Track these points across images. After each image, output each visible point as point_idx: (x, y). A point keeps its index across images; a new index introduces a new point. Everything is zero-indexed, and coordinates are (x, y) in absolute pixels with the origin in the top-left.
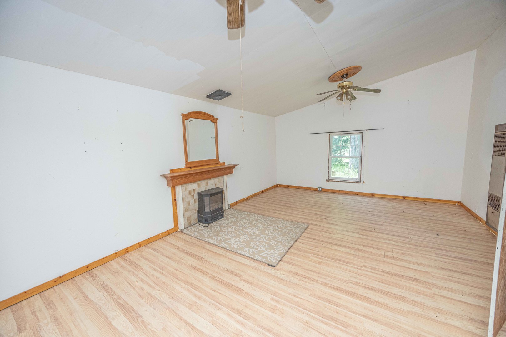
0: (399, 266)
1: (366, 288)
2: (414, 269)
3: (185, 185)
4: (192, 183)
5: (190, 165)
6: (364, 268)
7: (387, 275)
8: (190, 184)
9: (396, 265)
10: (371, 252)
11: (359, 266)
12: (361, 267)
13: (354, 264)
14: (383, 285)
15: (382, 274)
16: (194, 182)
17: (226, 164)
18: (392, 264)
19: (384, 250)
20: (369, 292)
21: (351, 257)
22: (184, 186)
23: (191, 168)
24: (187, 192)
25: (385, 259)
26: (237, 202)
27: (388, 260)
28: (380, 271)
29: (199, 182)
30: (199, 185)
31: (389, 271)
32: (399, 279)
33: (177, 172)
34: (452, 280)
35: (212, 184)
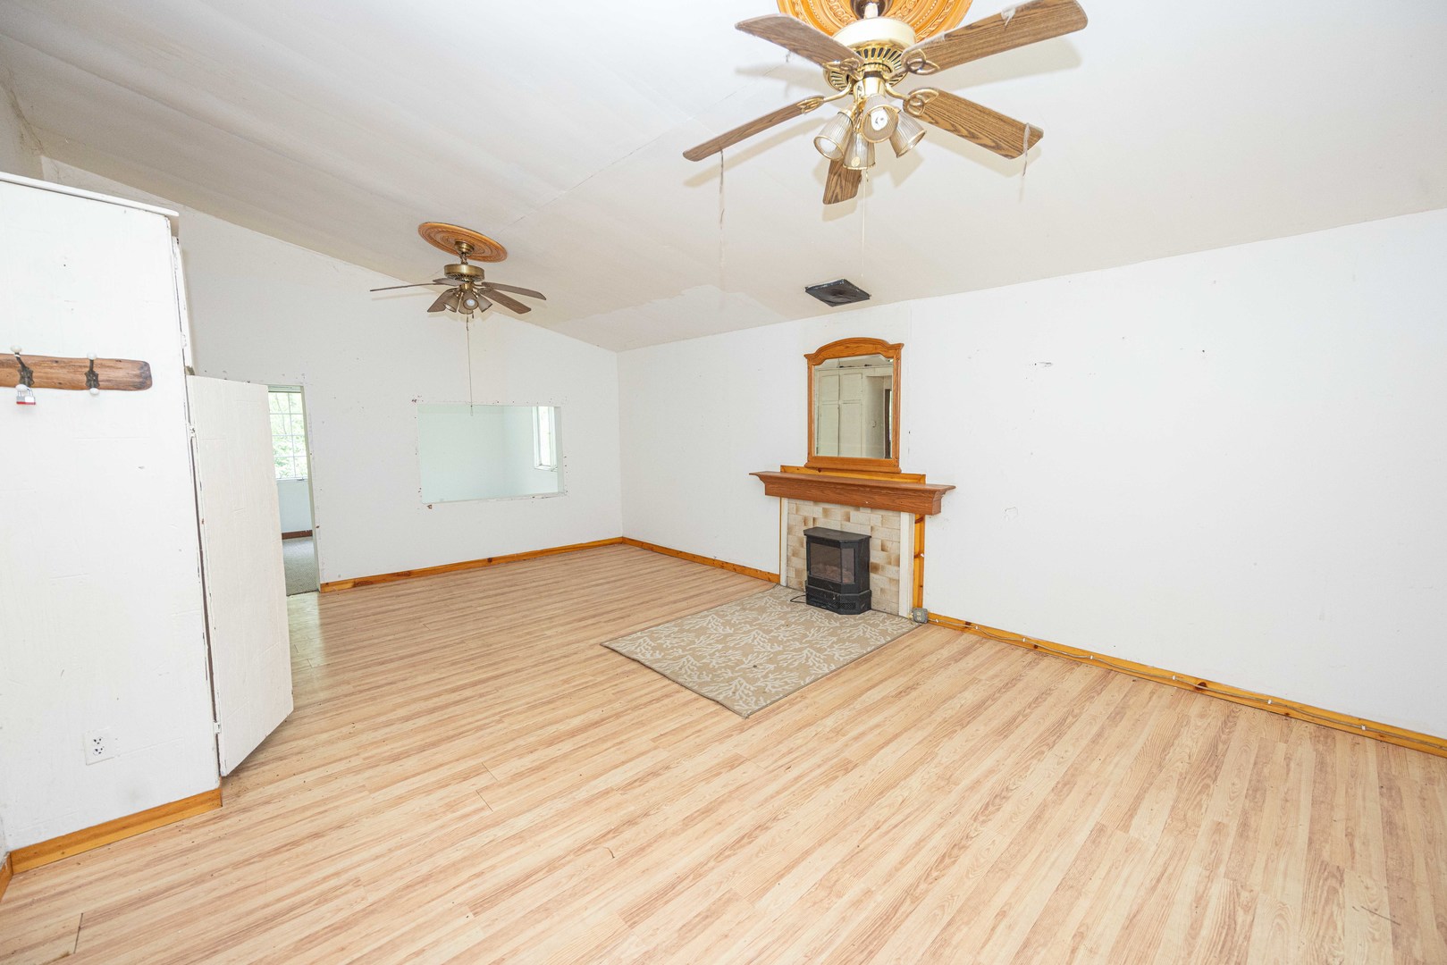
0: (441, 765)
1: (466, 699)
2: (406, 778)
3: (799, 502)
4: (811, 503)
5: (815, 462)
6: (497, 718)
7: (451, 733)
8: (806, 503)
9: (447, 764)
10: (521, 756)
11: (508, 715)
12: (504, 717)
13: (520, 713)
14: (446, 717)
15: (461, 730)
16: (816, 500)
17: (928, 481)
18: (458, 760)
19: (501, 786)
20: (458, 698)
21: (541, 719)
22: (794, 503)
23: (820, 470)
24: (800, 518)
25: (481, 760)
26: (968, 623)
27: (472, 763)
28: (468, 731)
29: (827, 506)
30: (826, 512)
31: (453, 743)
32: (427, 741)
33: (792, 473)
34: (319, 806)
35: (859, 521)
